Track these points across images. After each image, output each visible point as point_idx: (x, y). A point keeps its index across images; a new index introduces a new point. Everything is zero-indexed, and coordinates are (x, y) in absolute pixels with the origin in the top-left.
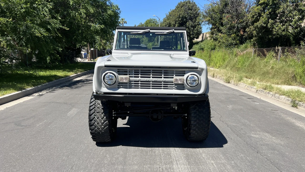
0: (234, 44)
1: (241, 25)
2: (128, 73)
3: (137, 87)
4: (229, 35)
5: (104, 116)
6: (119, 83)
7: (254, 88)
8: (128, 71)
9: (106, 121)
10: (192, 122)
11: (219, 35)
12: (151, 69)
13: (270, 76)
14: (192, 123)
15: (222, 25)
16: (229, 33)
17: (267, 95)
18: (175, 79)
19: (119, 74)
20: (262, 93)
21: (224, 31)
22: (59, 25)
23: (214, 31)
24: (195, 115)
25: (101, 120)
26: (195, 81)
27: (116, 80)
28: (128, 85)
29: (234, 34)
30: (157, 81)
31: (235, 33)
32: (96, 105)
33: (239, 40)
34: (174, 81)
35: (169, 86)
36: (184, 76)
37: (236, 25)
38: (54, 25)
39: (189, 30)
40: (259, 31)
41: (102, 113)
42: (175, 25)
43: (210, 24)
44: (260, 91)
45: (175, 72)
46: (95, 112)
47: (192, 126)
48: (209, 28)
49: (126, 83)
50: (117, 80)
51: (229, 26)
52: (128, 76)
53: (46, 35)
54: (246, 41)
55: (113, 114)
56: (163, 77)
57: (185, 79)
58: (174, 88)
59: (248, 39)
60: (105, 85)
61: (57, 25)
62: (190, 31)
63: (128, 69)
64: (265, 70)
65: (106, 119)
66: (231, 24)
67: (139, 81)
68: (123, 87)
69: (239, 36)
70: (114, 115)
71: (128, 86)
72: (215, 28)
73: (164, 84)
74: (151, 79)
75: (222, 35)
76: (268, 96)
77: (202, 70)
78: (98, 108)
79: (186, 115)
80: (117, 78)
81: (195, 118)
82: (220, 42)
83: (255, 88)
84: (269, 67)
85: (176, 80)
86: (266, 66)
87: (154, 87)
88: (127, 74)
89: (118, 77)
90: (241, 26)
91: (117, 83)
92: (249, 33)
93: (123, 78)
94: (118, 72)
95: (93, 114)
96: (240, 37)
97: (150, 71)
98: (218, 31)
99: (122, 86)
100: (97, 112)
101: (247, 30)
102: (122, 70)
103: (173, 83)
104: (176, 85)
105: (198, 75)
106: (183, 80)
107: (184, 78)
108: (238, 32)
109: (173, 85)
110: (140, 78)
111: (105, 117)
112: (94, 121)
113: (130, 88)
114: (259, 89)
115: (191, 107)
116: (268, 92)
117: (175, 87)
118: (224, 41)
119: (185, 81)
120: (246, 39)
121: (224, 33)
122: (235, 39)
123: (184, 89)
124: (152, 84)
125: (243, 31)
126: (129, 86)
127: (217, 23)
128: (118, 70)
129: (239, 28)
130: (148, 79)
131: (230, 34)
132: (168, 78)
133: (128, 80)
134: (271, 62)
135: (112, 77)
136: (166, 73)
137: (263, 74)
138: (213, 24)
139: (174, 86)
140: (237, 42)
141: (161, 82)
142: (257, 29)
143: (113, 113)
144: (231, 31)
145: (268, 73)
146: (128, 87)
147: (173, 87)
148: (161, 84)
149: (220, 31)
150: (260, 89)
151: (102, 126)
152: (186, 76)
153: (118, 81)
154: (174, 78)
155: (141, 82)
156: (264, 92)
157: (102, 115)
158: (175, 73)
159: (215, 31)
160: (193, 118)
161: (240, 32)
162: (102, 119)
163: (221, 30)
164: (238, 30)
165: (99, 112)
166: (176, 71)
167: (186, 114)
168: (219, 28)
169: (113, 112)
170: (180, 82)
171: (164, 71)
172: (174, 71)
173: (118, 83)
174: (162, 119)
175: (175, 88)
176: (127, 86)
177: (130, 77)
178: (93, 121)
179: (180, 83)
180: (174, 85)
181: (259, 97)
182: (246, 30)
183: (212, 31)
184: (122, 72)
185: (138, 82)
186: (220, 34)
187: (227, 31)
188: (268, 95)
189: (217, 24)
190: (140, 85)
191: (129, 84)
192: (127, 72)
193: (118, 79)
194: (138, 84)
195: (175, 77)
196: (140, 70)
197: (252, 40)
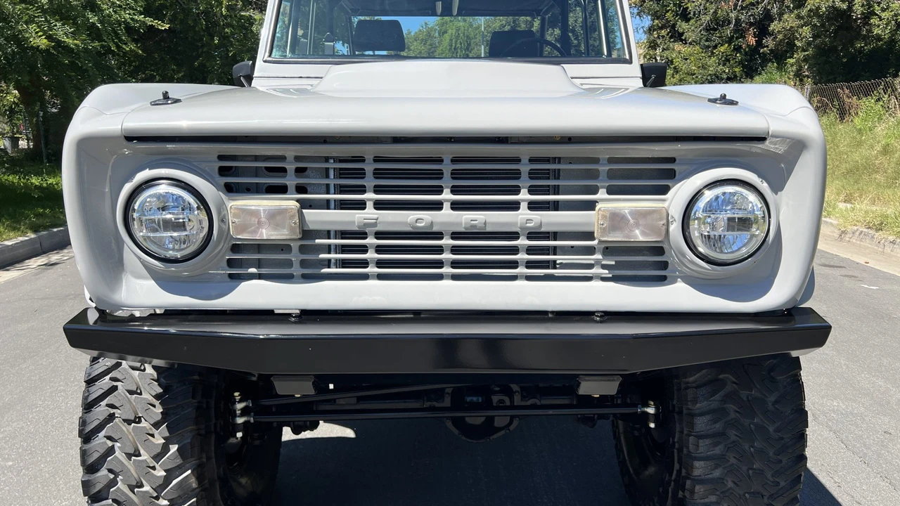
0: (725, 76)
1: (750, 14)
2: (291, 181)
3: (353, 269)
4: (710, 49)
5: (169, 442)
6: (236, 248)
7: (831, 224)
8: (291, 167)
9: (180, 469)
10: (699, 468)
11: (674, 50)
12: (447, 151)
13: (879, 177)
14: (696, 473)
15: (685, 16)
16: (707, 44)
17: (888, 250)
18: (604, 217)
19: (230, 189)
20: (867, 243)
21: (690, 36)
22: (132, 12)
23: (658, 37)
24: (718, 426)
25: (153, 463)
26: (744, 223)
27: (206, 224)
28: (295, 257)
29: (726, 45)
30: (489, 229)
31: (730, 41)
32: (119, 376)
33: (740, 63)
34: (604, 231)
35: (559, 258)
36: (664, 190)
37: (733, 15)
38: (113, 11)
39: (575, 39)
40: (823, 25)
41: (157, 425)
42: (530, 22)
43: (644, 16)
44: (857, 233)
45: (604, 168)
46: (111, 417)
47: (697, 488)
48: (643, 27)
49: (283, 247)
50: (219, 227)
51: (708, 18)
52: (289, 203)
53: (76, 45)
54: (764, 65)
55: (238, 412)
56: (524, 206)
57: (676, 212)
58: (597, 270)
59: (770, 60)
60: (140, 258)
61: (125, 12)
62: (578, 40)
63: (290, 151)
64: (856, 157)
65: (179, 461)
66: (715, 12)
67: (367, 230)
68: (264, 271)
69: (740, 53)
70: (242, 415)
71: (296, 265)
72: (661, 28)
73: (530, 250)
74: (446, 217)
75: (685, 50)
76: (892, 253)
77: (798, 146)
78: (131, 392)
79: (651, 410)
80: (219, 213)
81: (716, 445)
82: (677, 72)
83: (835, 222)
84: (872, 147)
85: (616, 220)
86: (860, 144)
87: (468, 269)
88: (282, 190)
89: (221, 207)
90: (750, 16)
91: (219, 251)
92: (780, 37)
93: (254, 213)
94: (223, 171)
95: (103, 433)
96: (746, 54)
97: (440, 161)
98: (671, 38)
99: (259, 264)
100: (125, 421)
101: (775, 26)
102: (256, 158)
103: (595, 243)
104: (609, 250)
105: (765, 185)
106: (661, 219)
107: (666, 205)
108: (737, 38)
109: (590, 251)
110: (370, 213)
111: (174, 448)
112: (110, 471)
113: (308, 278)
114: (849, 227)
115: (691, 379)
116: (891, 238)
117: (604, 267)
118: (694, 68)
119: (675, 228)
120: (765, 60)
121: (690, 44)
122: (729, 61)
123: (662, 280)
124: (455, 250)
125: (754, 33)
126: (303, 264)
127: (669, 10)
128: (221, 158)
129: (741, 26)
130: (424, 218)
131: (713, 44)
132: (556, 206)
133: (292, 230)
134: (880, 129)
135: (186, 207)
136: (546, 174)
137: (850, 172)
138: (656, 16)
139: (598, 262)
140: (737, 70)
141: (514, 236)
142: (815, 20)
143: (239, 406)
144: (715, 38)
145: (869, 168)
146: (297, 270)
147: (590, 266)
148: (515, 250)
149: (678, 36)
150: (855, 228)
151: (157, 498)
152: (681, 192)
153: (225, 233)
154: (598, 206)
155: (379, 235)
156: (873, 237)
157: (156, 432)
158: (603, 175)
159: (663, 37)
160: (708, 441)
161: (745, 37)
162: (157, 458)
163: (683, 34)
164: (740, 32)
165: (138, 420)
166: (611, 160)
167: (648, 406)
168: (674, 26)
169: (234, 403)
170: (643, 233)
171: (532, 160)
172: (596, 161)
173: (228, 245)
174: (512, 428)
175: (605, 272)
176: (289, 264)
177: (305, 204)
178: (103, 472)
179: (641, 239)
180: (598, 256)
181: (861, 260)
182: (771, 29)
183: (652, 38)
184: (256, 172)
185: (363, 235)
186: (678, 46)
187: (702, 35)
188: (892, 251)
189: (668, 14)
190: (371, 255)
191: (303, 249)
192: (284, 170)
193: (223, 220)
194: (364, 249)
195: (607, 203)
196: (369, 158)
197: (791, 61)
